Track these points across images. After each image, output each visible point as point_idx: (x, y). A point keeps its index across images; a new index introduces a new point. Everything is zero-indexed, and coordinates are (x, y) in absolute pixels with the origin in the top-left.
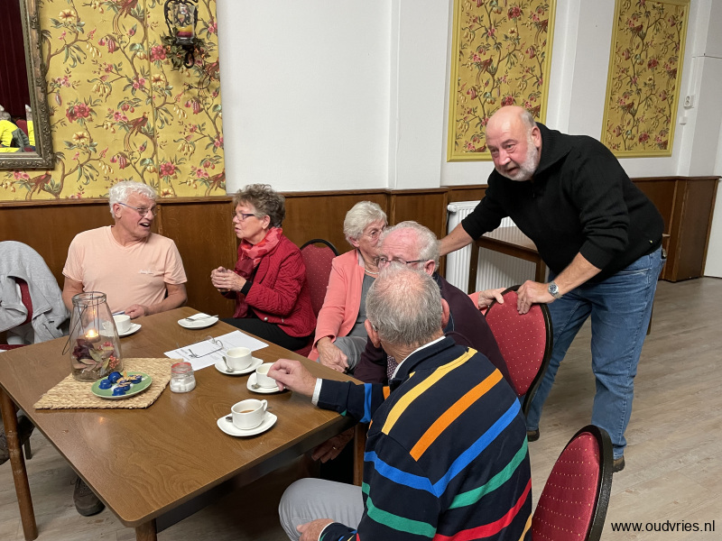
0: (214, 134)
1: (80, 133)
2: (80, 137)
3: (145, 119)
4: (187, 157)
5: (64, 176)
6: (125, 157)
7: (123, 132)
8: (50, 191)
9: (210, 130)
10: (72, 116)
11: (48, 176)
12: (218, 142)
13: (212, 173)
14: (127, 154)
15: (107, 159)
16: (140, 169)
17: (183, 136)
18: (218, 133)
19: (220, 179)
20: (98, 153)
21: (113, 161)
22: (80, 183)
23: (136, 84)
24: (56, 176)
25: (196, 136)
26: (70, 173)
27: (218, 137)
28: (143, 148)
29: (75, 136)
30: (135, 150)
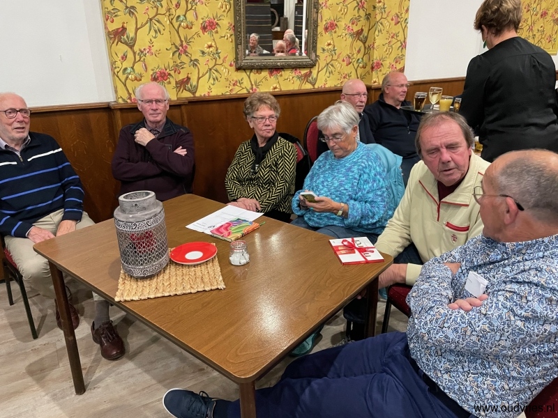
0: (402, 40)
1: (329, 42)
2: (329, 44)
3: (362, 30)
4: (388, 56)
5: (318, 72)
6: (349, 57)
7: (350, 40)
8: (310, 83)
9: (401, 37)
10: (326, 29)
11: (311, 72)
12: (403, 46)
13: (399, 67)
14: (350, 55)
15: (340, 60)
16: (356, 66)
17: (387, 41)
18: (405, 38)
20: (336, 56)
21: (343, 61)
22: (326, 77)
24: (315, 71)
25: (394, 41)
26: (322, 69)
27: (404, 42)
28: (359, 51)
29: (326, 43)
30: (355, 52)
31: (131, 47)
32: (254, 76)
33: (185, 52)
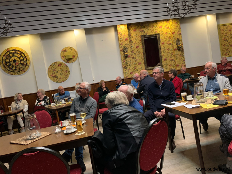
1: (165, 62)
3: (173, 59)
4: (180, 63)
7: (170, 61)
9: (183, 59)
10: (164, 60)
15: (169, 65)
16: (173, 66)
17: (179, 60)
19: (185, 66)
22: (166, 69)
23: (172, 54)
25: (181, 60)
28: (173, 63)
30: (172, 64)
31: (127, 69)
32: (149, 71)
33: (136, 68)
